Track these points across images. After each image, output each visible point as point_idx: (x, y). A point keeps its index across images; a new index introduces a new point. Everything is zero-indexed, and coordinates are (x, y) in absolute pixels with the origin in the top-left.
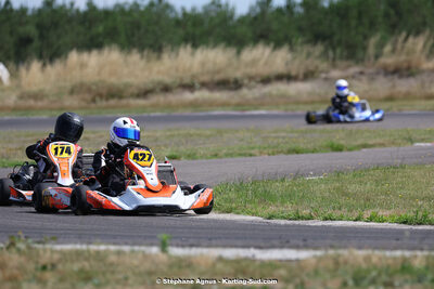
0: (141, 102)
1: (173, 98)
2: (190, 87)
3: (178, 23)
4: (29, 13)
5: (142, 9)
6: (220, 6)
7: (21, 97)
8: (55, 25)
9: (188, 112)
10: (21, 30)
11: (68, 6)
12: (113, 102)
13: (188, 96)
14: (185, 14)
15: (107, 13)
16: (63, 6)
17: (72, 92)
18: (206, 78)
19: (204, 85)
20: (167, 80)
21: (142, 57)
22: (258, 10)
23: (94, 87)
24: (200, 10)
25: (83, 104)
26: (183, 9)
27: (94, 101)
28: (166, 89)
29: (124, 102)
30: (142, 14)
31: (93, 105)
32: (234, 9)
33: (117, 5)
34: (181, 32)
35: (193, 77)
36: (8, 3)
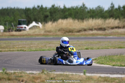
0: (78, 34)
1: (87, 33)
2: (91, 30)
3: (88, 12)
4: (48, 9)
5: (79, 8)
6: (100, 8)
7: (45, 32)
8: (55, 12)
9: (91, 37)
11: (58, 7)
12: (70, 33)
13: (91, 32)
14: (90, 10)
15: (69, 9)
17: (59, 31)
18: (96, 27)
19: (95, 29)
20: (85, 28)
21: (78, 21)
22: (111, 9)
23: (65, 29)
24: (94, 9)
25: (62, 34)
26: (90, 8)
27: (65, 33)
28: (85, 30)
29: (73, 33)
30: (79, 9)
31: (65, 34)
32: (104, 9)
33: (72, 7)
34: (89, 14)
36: (42, 6)
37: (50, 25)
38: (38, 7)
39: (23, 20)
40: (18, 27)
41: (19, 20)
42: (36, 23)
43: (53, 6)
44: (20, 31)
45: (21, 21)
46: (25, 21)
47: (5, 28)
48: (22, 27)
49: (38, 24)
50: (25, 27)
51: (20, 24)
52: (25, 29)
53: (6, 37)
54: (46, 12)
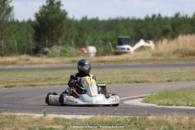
7: (153, 55)
8: (179, 24)
10: (165, 27)
11: (185, 16)
12: (191, 57)
16: (183, 17)
17: (174, 53)
23: (183, 51)
25: (178, 58)
27: (183, 57)
31: (182, 59)
36: (159, 15)
37: (165, 45)
38: (154, 16)
39: (124, 37)
40: (117, 49)
41: (119, 37)
42: (146, 41)
43: (177, 15)
44: (117, 54)
45: (122, 38)
46: (128, 39)
47: (97, 50)
48: (124, 49)
49: (149, 43)
50: (128, 49)
51: (120, 44)
52: (128, 51)
54: (165, 24)
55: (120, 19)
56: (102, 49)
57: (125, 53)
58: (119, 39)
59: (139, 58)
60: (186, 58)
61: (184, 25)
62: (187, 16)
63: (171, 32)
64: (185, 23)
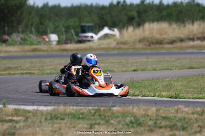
0: (170, 46)
1: (184, 44)
2: (193, 40)
5: (184, 4)
7: (118, 44)
8: (145, 11)
10: (130, 14)
11: (151, 3)
12: (157, 46)
13: (191, 43)
16: (149, 4)
17: (140, 41)
18: (200, 36)
19: (199, 39)
20: (182, 36)
23: (149, 39)
25: (144, 46)
27: (149, 45)
28: (182, 40)
29: (161, 46)
31: (149, 47)
35: (194, 35)
36: (124, 1)
37: (131, 33)
38: (118, 3)
39: (88, 24)
40: (80, 37)
41: (82, 24)
42: (110, 29)
43: (143, 2)
44: (80, 42)
45: (85, 26)
46: (92, 26)
47: (59, 38)
48: (87, 37)
49: (114, 31)
50: (92, 37)
51: (84, 31)
52: (92, 39)
53: (54, 53)
54: (130, 11)
55: (83, 6)
56: (64, 37)
57: (89, 41)
58: (82, 27)
59: (103, 46)
60: (153, 46)
61: (150, 12)
62: (153, 2)
63: (137, 19)
64: (152, 10)
